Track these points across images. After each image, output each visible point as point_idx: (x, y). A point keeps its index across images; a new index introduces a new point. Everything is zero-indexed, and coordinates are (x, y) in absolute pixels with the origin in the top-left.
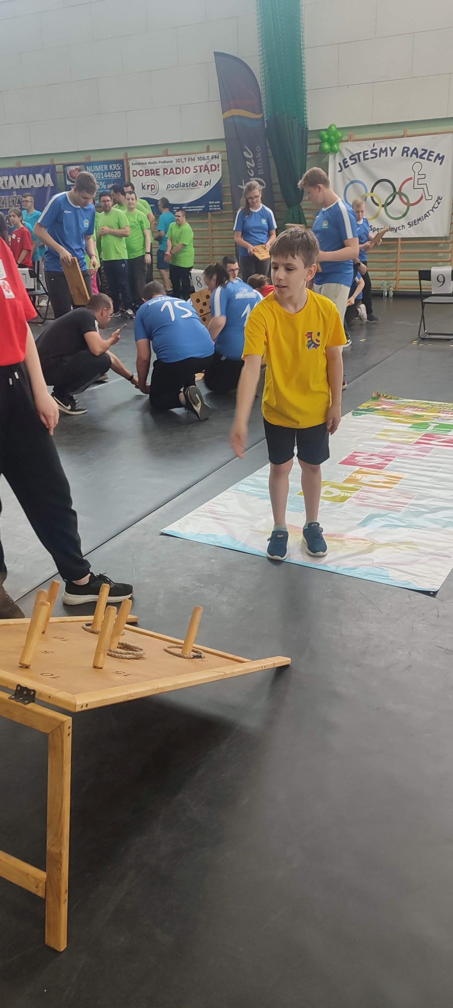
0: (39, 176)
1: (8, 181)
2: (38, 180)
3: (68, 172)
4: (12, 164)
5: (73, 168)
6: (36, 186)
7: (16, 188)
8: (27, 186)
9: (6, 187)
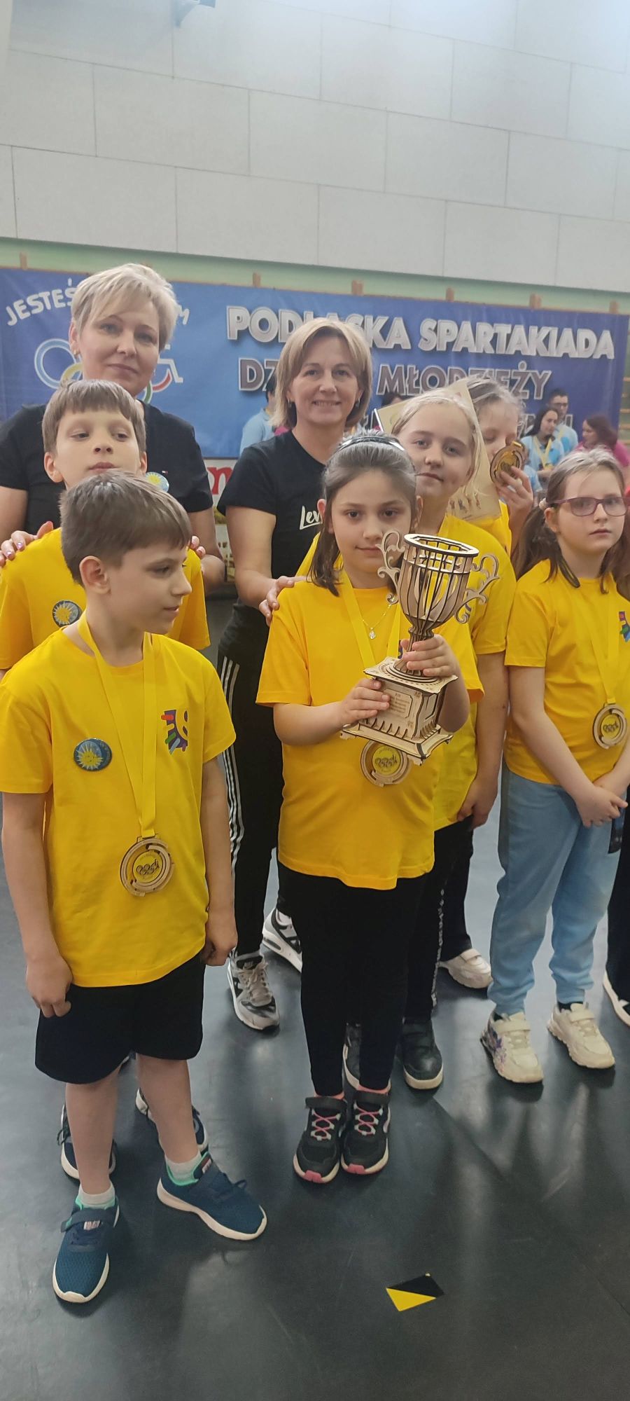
0: (585, 334)
1: (509, 337)
2: (581, 343)
4: (520, 300)
6: (574, 354)
7: (528, 353)
8: (555, 352)
9: (501, 350)
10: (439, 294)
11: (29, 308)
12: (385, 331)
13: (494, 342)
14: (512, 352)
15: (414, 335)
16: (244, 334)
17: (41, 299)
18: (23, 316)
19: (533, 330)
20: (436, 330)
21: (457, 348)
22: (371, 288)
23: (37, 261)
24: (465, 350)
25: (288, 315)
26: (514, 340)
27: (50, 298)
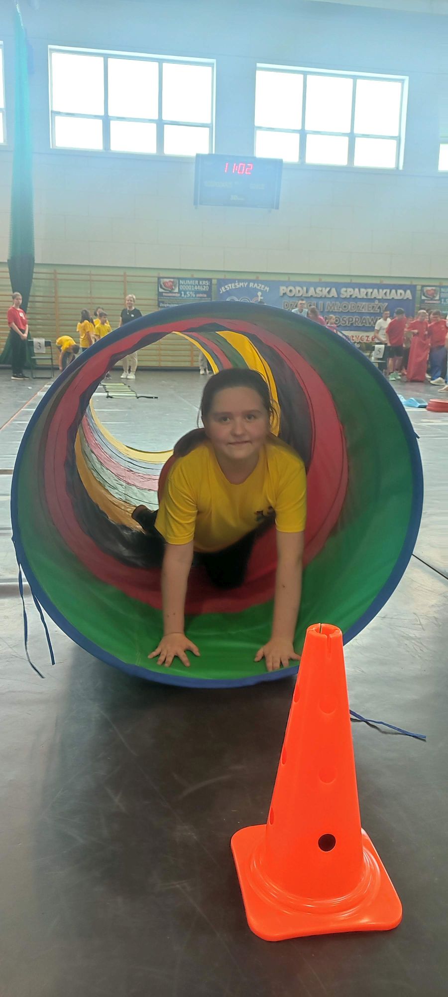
0: (400, 291)
1: (372, 293)
2: (399, 294)
3: (425, 291)
4: (378, 281)
5: (429, 288)
6: (396, 298)
7: (379, 298)
8: (388, 297)
9: (369, 297)
10: (348, 280)
11: (226, 289)
12: (329, 292)
13: (367, 294)
14: (373, 297)
15: (339, 293)
16: (284, 294)
17: (229, 286)
18: (224, 291)
19: (381, 290)
20: (346, 291)
21: (353, 297)
22: (324, 279)
23: (229, 276)
24: (356, 297)
25: (298, 288)
26: (373, 294)
27: (232, 286)
